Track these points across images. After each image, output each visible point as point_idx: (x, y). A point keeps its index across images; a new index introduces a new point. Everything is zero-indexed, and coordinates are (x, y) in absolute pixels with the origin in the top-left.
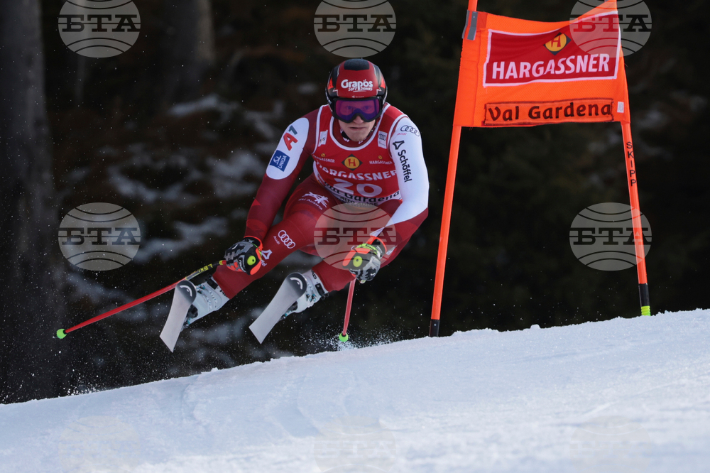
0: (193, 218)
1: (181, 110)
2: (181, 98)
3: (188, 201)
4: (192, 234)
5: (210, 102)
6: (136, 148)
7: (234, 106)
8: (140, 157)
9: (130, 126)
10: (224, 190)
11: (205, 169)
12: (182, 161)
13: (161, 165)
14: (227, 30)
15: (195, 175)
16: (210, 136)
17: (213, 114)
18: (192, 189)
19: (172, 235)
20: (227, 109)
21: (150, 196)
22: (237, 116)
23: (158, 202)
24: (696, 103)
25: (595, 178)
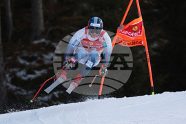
0: (39, 69)
1: (36, 42)
2: (36, 38)
3: (37, 65)
4: (38, 73)
5: (43, 40)
6: (24, 52)
7: (49, 41)
8: (25, 54)
9: (23, 46)
10: (46, 62)
11: (42, 57)
12: (36, 55)
13: (31, 56)
14: (47, 22)
15: (39, 58)
16: (43, 49)
17: (44, 43)
18: (39, 62)
19: (34, 73)
20: (47, 42)
21: (28, 64)
22: (50, 44)
23: (30, 65)
24: (166, 41)
25: (140, 60)
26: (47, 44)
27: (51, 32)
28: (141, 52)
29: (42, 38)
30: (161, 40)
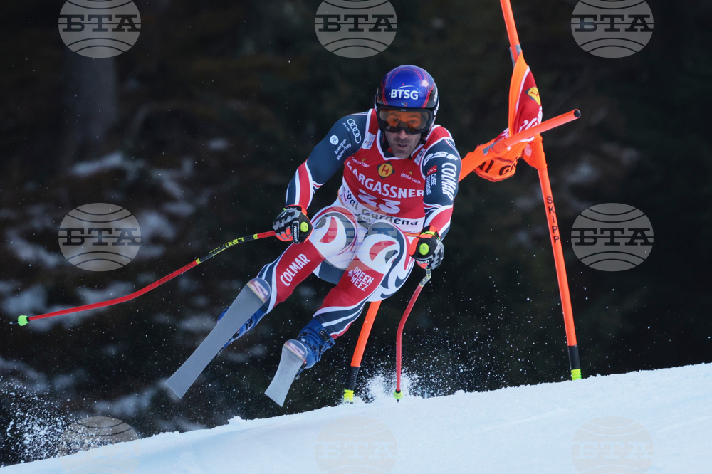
1: (84, 169)
2: (85, 154)
4: (95, 300)
5: (115, 160)
6: (36, 210)
7: (140, 164)
8: (40, 219)
9: (30, 187)
14: (132, 84)
17: (118, 173)
19: (76, 301)
20: (133, 167)
22: (143, 174)
24: (628, 155)
25: (523, 237)
26: (131, 177)
27: (148, 124)
28: (523, 203)
29: (110, 151)
30: (610, 148)
